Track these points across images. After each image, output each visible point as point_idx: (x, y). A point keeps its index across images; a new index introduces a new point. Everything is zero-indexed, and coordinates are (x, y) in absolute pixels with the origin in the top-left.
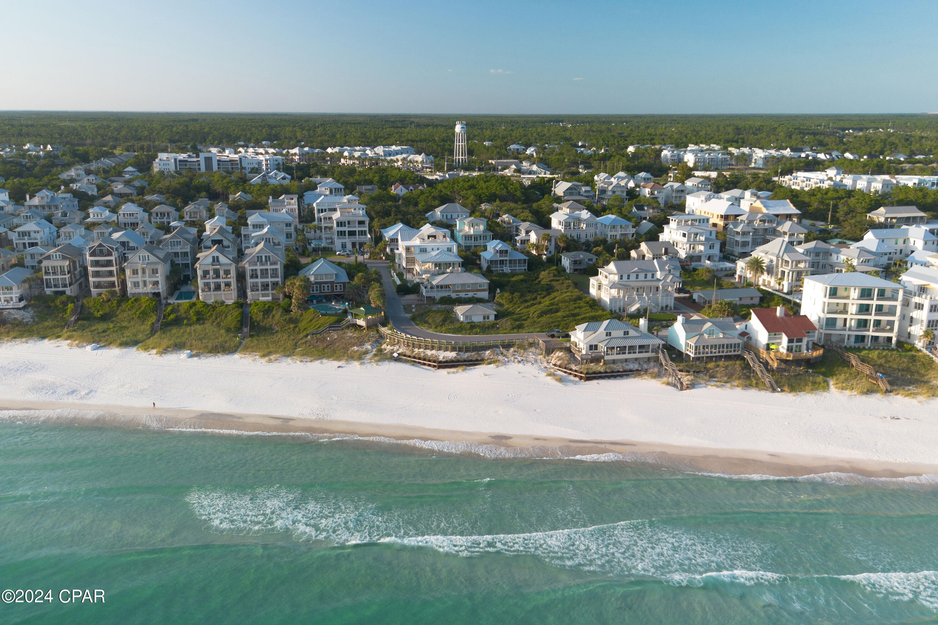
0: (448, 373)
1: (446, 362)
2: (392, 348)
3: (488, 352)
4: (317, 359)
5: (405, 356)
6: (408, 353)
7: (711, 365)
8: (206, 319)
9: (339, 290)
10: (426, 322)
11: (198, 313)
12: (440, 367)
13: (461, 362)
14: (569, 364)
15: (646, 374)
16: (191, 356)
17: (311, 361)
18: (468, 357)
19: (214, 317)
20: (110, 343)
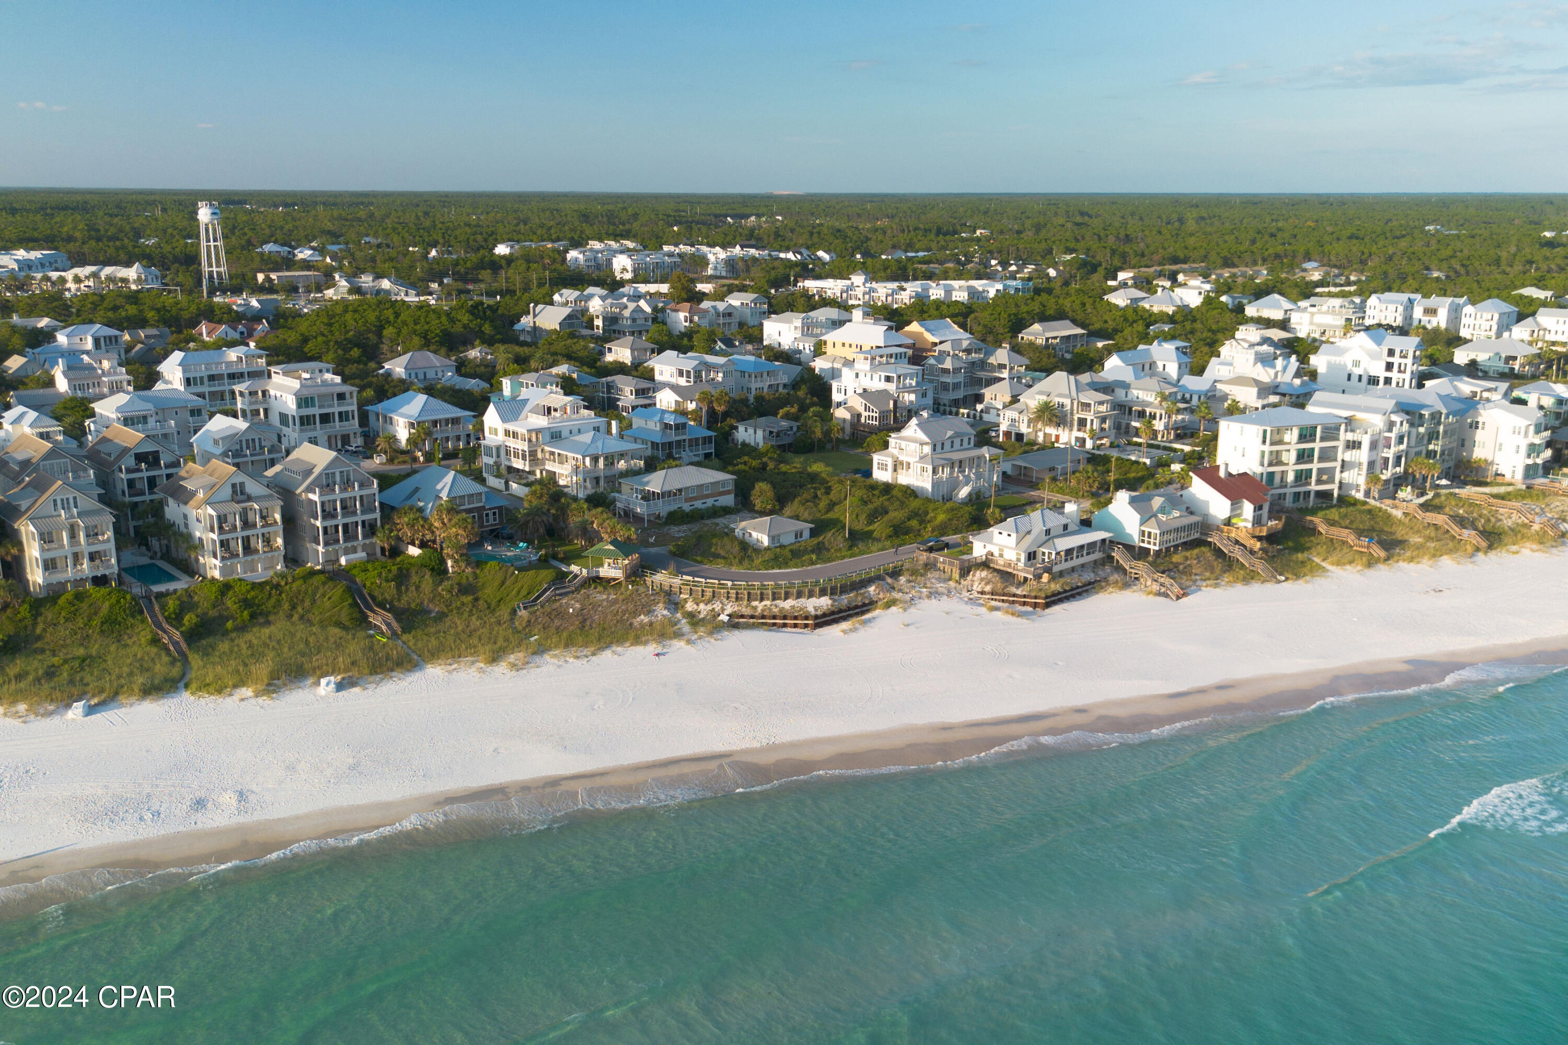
0: (844, 632)
1: (824, 615)
2: (709, 607)
3: (872, 589)
4: (602, 649)
5: (742, 616)
6: (747, 611)
7: (1176, 558)
8: (269, 613)
9: (491, 521)
10: (717, 556)
11: (246, 603)
12: (818, 626)
13: (845, 611)
14: (1006, 587)
15: (1109, 585)
16: (340, 687)
17: (594, 654)
18: (849, 602)
19: (286, 606)
20: (116, 694)
